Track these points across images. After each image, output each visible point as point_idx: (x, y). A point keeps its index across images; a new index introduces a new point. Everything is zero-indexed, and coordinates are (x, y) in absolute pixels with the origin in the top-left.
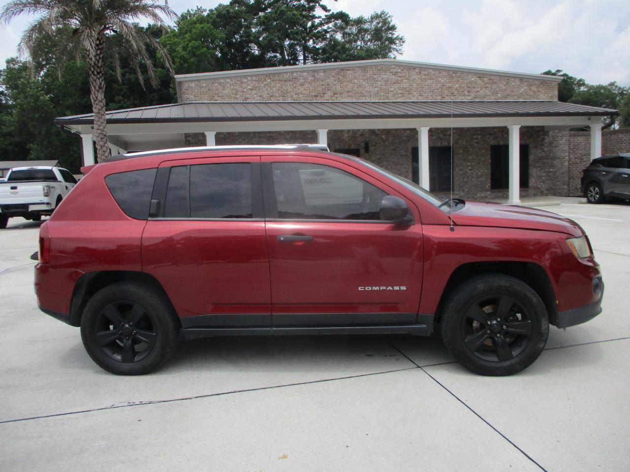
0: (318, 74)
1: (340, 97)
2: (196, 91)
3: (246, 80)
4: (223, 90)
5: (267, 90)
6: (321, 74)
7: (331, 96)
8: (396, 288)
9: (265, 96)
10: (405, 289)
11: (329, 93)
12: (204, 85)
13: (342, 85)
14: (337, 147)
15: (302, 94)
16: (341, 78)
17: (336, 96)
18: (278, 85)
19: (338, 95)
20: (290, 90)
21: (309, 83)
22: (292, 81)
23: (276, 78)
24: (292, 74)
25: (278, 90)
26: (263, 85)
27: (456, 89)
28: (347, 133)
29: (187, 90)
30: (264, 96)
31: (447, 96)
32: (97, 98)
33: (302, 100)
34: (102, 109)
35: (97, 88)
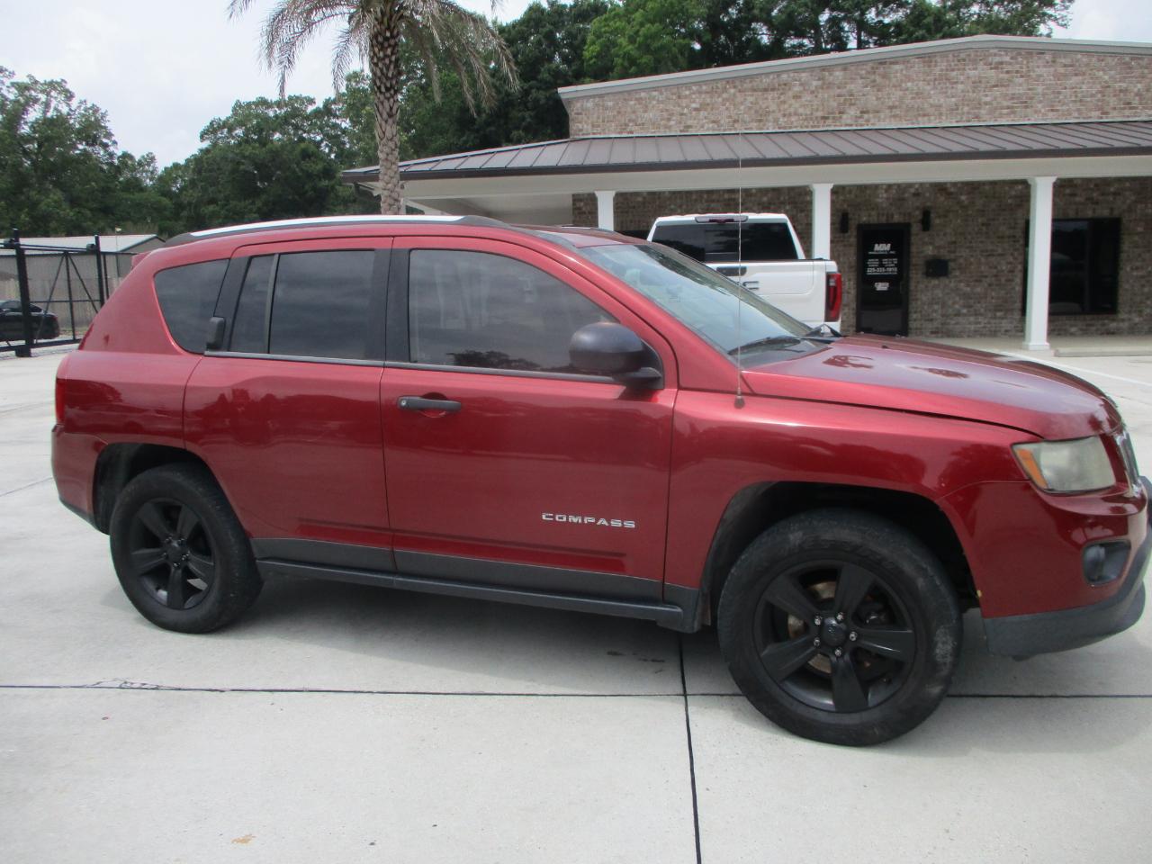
0: (831, 75)
1: (874, 117)
2: (595, 116)
3: (687, 93)
4: (645, 112)
5: (727, 109)
6: (837, 73)
7: (856, 117)
8: (616, 523)
9: (724, 121)
10: (633, 526)
11: (853, 112)
12: (610, 104)
13: (879, 93)
14: (865, 219)
15: (796, 114)
16: (879, 79)
17: (866, 116)
18: (750, 99)
19: (871, 115)
20: (773, 107)
21: (813, 92)
22: (778, 89)
23: (747, 85)
24: (778, 76)
25: (750, 108)
26: (720, 100)
27: (1138, 94)
28: (886, 191)
29: (578, 114)
30: (722, 122)
31: (1115, 109)
32: (384, 133)
33: (796, 127)
34: (391, 154)
35: (385, 116)
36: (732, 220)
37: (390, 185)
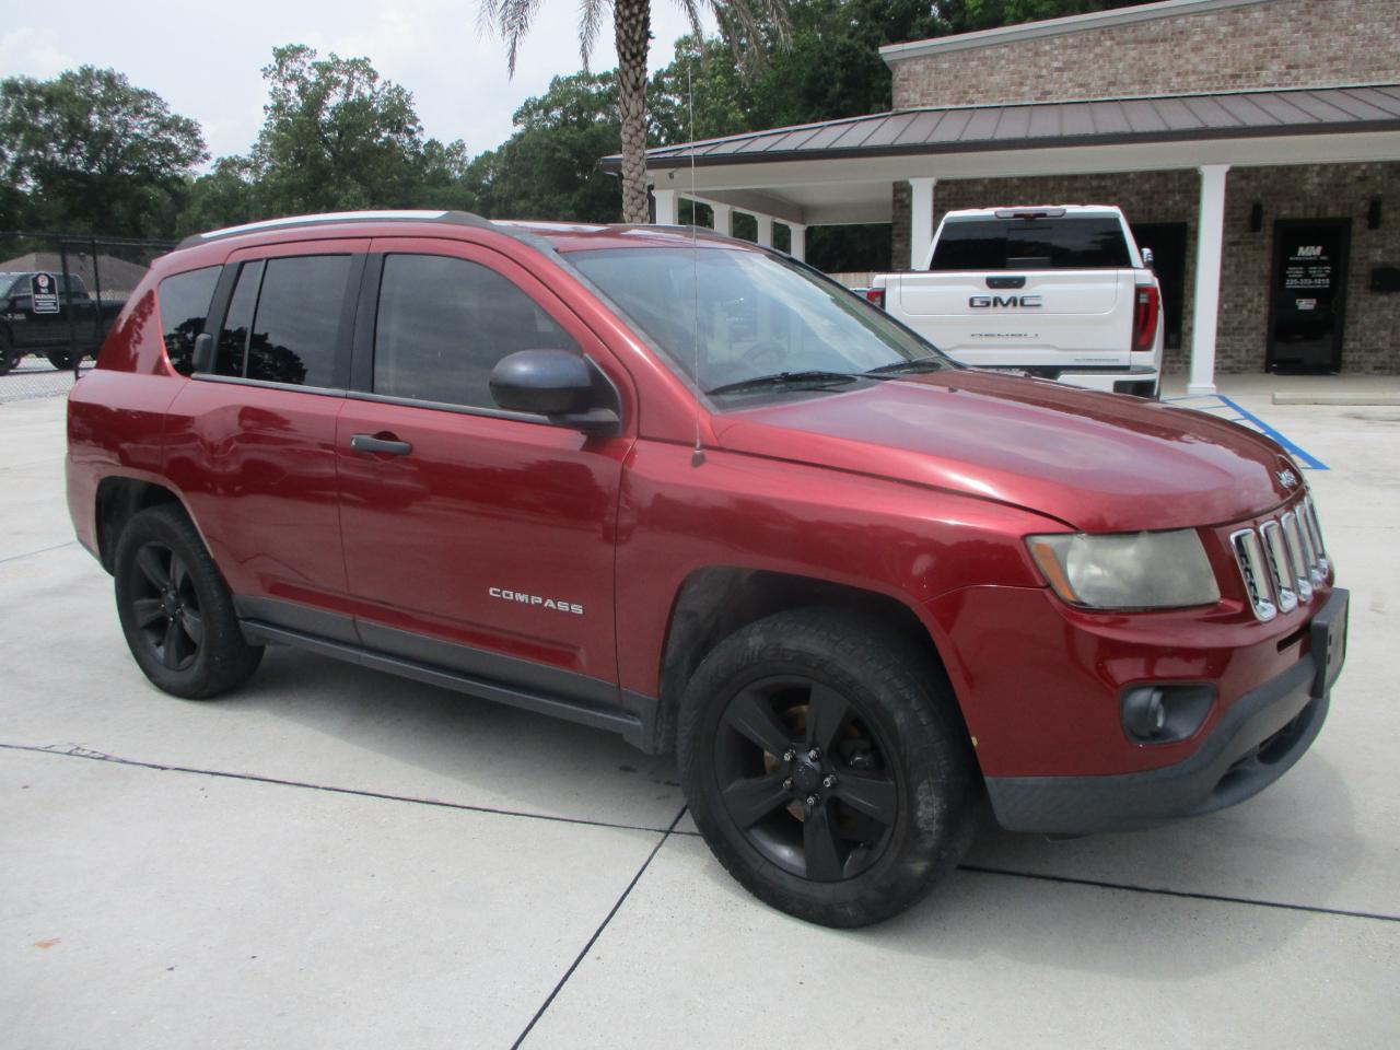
0: (1246, 18)
1: (1306, 74)
2: (925, 82)
3: (1047, 48)
4: (991, 74)
5: (1100, 68)
6: (1256, 15)
7: (1281, 74)
9: (1096, 83)
11: (1275, 67)
12: (946, 66)
13: (1316, 40)
14: (1285, 212)
15: (1194, 72)
16: (1315, 21)
17: (1294, 72)
18: (1133, 53)
19: (1302, 71)
20: (1163, 63)
21: (1220, 42)
22: (1172, 40)
23: (1129, 35)
24: (1172, 22)
25: (1131, 66)
26: (1091, 56)
28: (1319, 174)
29: (905, 80)
30: (1093, 85)
32: (628, 110)
33: (1194, 90)
34: (636, 135)
35: (629, 89)
36: (1044, 215)
37: (633, 174)
